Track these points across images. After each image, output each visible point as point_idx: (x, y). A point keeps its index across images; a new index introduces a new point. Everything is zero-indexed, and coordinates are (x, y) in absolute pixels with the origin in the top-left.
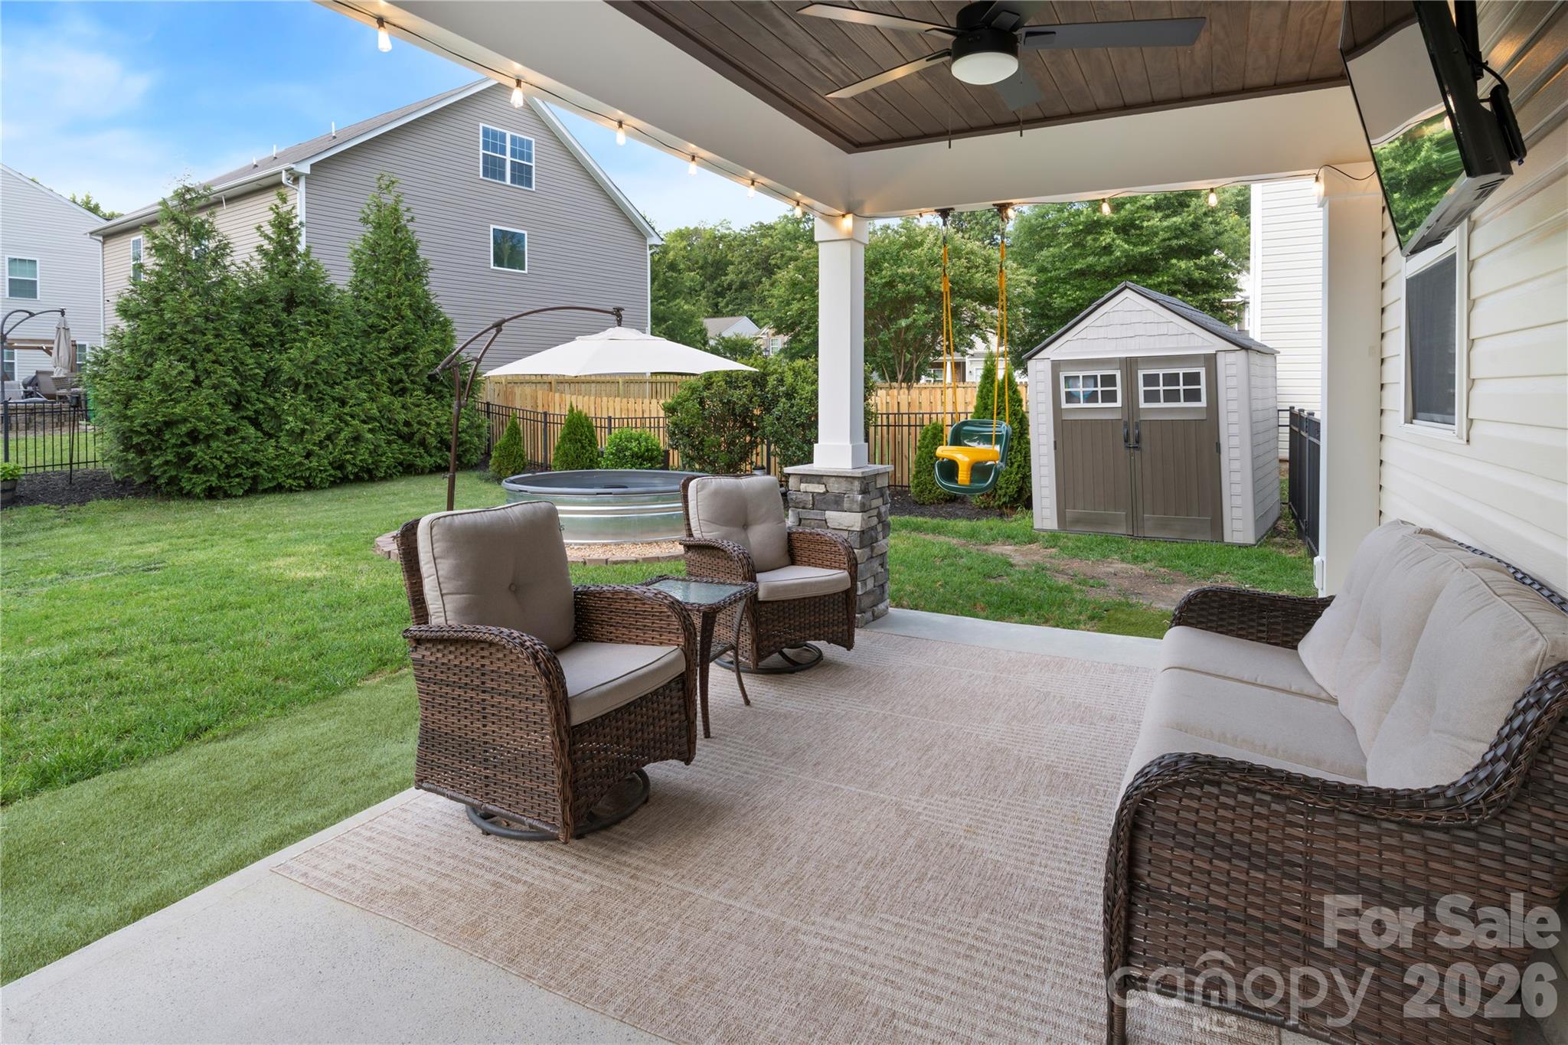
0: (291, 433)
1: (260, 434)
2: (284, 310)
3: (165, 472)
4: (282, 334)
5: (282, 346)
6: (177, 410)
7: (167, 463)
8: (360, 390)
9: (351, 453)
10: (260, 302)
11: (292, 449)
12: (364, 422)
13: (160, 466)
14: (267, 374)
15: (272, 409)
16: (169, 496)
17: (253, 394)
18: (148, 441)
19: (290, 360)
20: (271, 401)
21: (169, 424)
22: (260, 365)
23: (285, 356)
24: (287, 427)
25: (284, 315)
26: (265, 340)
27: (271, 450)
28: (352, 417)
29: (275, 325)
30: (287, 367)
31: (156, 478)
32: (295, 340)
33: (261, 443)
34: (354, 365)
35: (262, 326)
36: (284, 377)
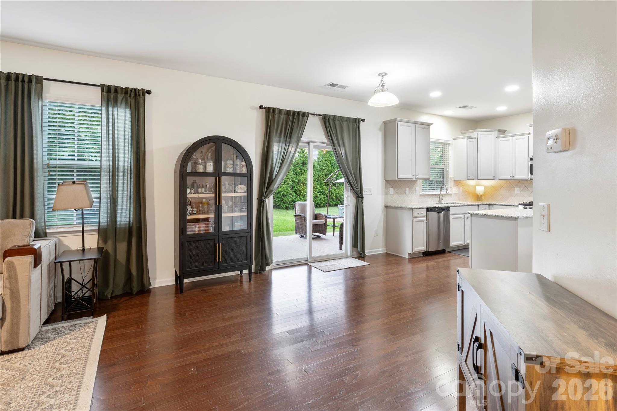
0: (302, 195)
1: (296, 195)
2: (302, 166)
3: (278, 203)
4: (301, 171)
5: (301, 174)
6: (281, 189)
7: (279, 201)
8: (318, 185)
9: (315, 200)
10: (297, 164)
11: (302, 199)
12: (318, 193)
13: (277, 201)
14: (298, 181)
15: (299, 189)
16: (279, 208)
17: (295, 186)
18: (275, 196)
19: (303, 178)
20: (299, 187)
21: (279, 192)
22: (297, 179)
23: (302, 177)
24: (302, 193)
25: (302, 167)
26: (297, 173)
27: (298, 199)
28: (316, 191)
29: (300, 169)
30: (302, 179)
31: (277, 204)
32: (304, 173)
33: (296, 197)
34: (317, 178)
35: (297, 170)
36: (301, 182)
